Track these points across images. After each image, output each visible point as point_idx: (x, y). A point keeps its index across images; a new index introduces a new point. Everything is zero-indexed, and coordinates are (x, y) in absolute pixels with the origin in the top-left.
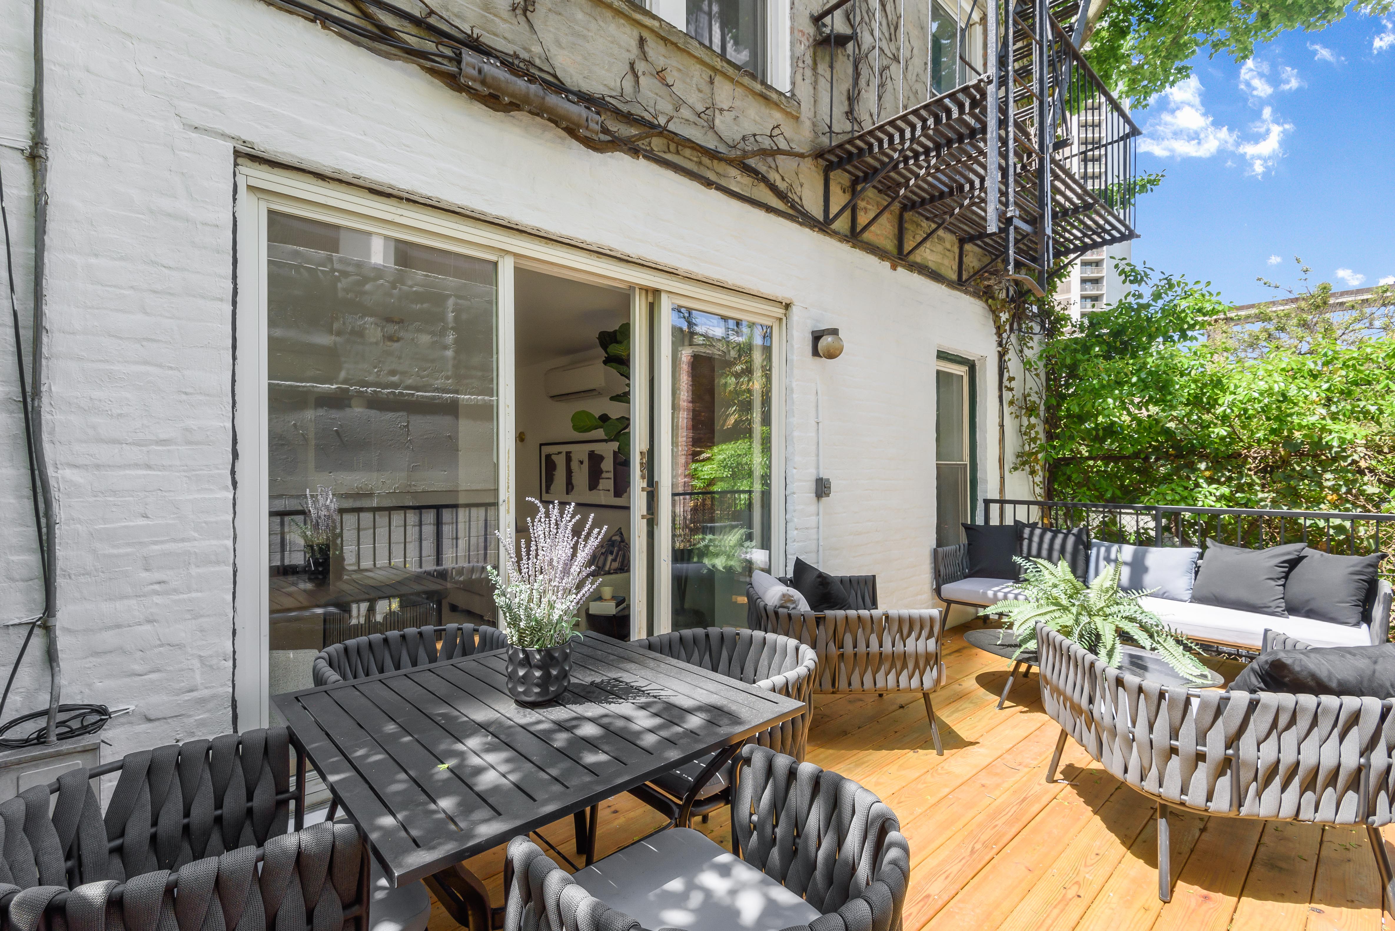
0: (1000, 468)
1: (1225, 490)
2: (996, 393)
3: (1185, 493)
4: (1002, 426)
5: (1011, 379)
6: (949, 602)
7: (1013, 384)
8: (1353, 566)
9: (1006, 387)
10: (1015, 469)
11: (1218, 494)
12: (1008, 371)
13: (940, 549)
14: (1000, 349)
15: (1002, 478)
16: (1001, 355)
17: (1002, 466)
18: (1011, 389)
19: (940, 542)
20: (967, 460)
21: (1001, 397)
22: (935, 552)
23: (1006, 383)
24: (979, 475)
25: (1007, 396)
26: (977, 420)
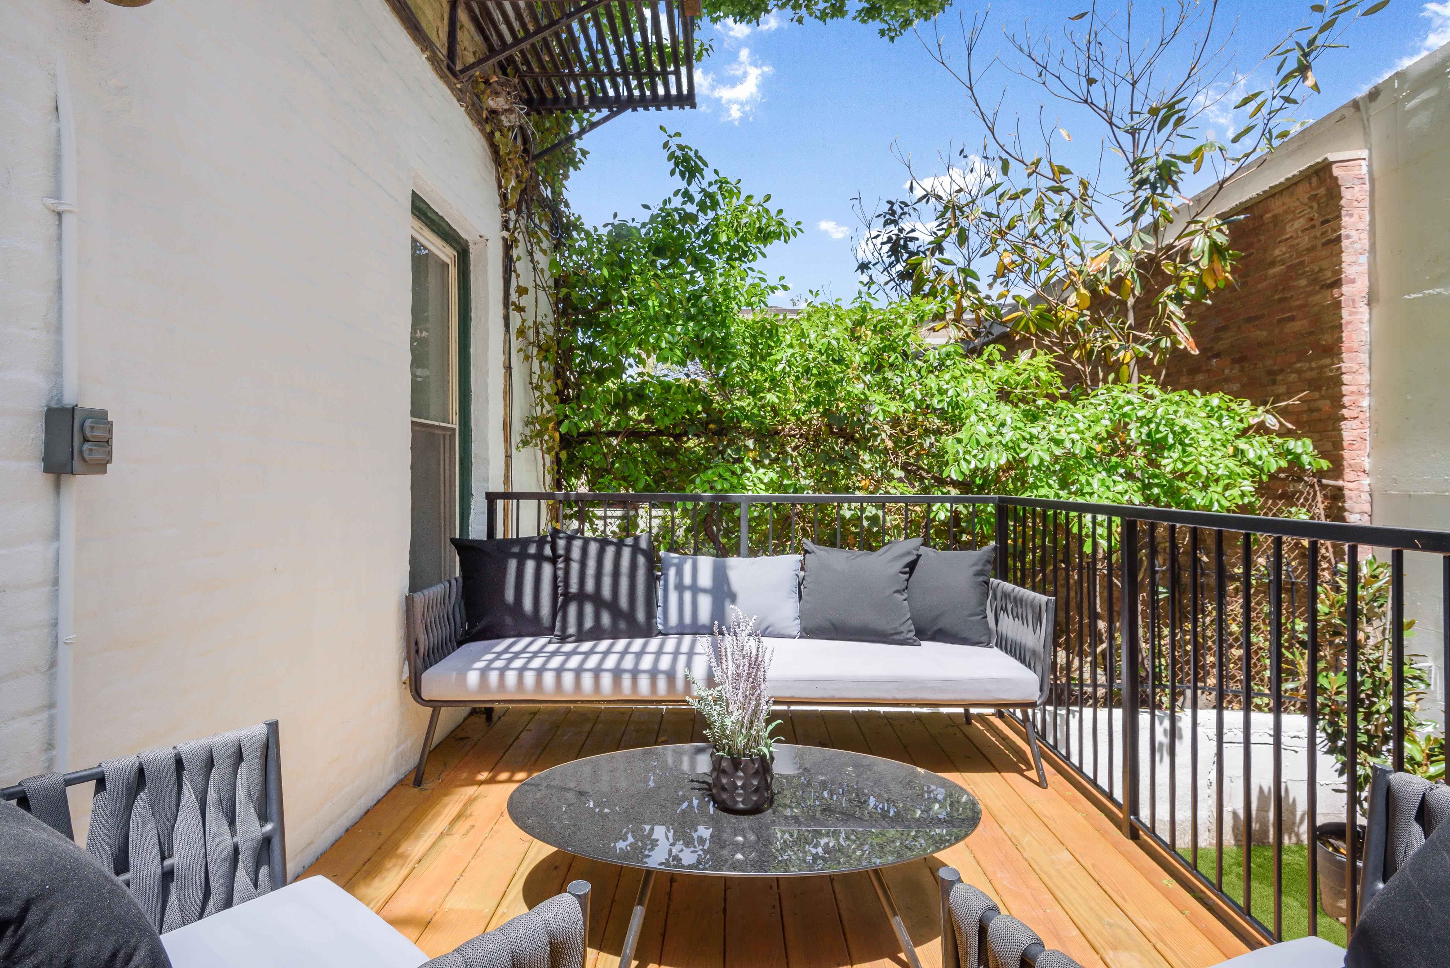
0: (506, 441)
1: (772, 475)
2: (500, 311)
3: (735, 480)
4: (508, 368)
5: (522, 291)
6: (436, 705)
7: (523, 301)
8: (975, 564)
9: (514, 303)
10: (525, 443)
11: (766, 480)
12: (518, 276)
13: (418, 597)
14: (506, 234)
15: (508, 457)
16: (508, 246)
17: (507, 438)
18: (520, 309)
19: (416, 583)
20: (454, 423)
21: (506, 318)
22: (409, 603)
23: (514, 297)
24: (475, 449)
25: (516, 319)
26: (473, 350)
